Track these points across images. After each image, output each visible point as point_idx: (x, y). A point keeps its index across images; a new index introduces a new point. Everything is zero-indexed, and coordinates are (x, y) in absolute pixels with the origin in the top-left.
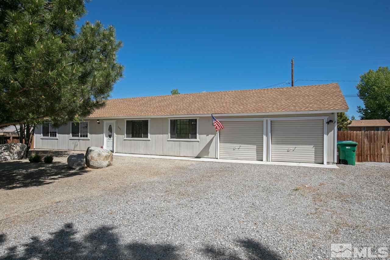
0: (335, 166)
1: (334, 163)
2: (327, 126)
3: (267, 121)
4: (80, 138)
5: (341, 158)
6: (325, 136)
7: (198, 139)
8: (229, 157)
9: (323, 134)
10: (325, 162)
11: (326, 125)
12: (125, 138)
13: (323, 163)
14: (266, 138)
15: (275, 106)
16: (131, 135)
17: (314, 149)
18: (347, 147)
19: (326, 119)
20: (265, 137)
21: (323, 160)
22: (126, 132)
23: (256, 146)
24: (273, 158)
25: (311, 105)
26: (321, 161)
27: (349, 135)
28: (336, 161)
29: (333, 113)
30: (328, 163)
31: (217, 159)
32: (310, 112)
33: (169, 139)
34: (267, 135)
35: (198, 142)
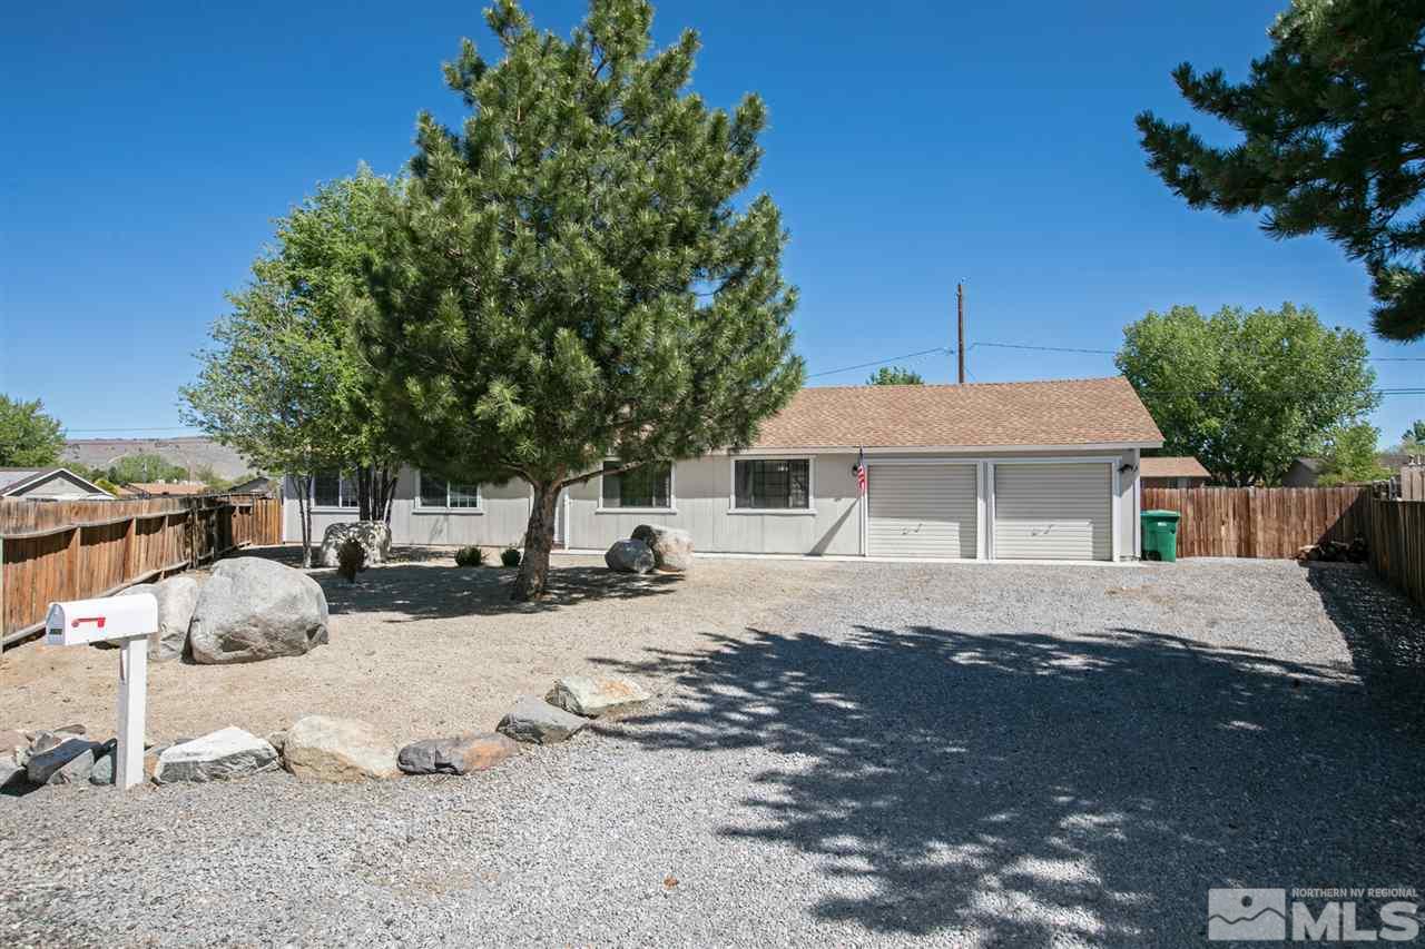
0: (1137, 564)
1: (1134, 558)
2: (1120, 478)
3: (986, 465)
4: (449, 509)
5: (1147, 548)
6: (1115, 498)
7: (811, 510)
8: (892, 551)
9: (1111, 494)
10: (1116, 557)
11: (1116, 474)
12: (601, 509)
13: (1111, 560)
14: (984, 505)
15: (1000, 430)
16: (618, 501)
17: (1091, 529)
18: (1160, 524)
19: (1116, 462)
20: (980, 502)
21: (1111, 553)
22: (601, 493)
23: (958, 524)
24: (999, 552)
25: (1083, 431)
26: (1108, 556)
27: (1155, 498)
28: (1138, 555)
29: (1131, 450)
30: (1123, 558)
31: (864, 556)
32: (1086, 448)
33: (733, 510)
34: (986, 499)
35: (813, 515)
